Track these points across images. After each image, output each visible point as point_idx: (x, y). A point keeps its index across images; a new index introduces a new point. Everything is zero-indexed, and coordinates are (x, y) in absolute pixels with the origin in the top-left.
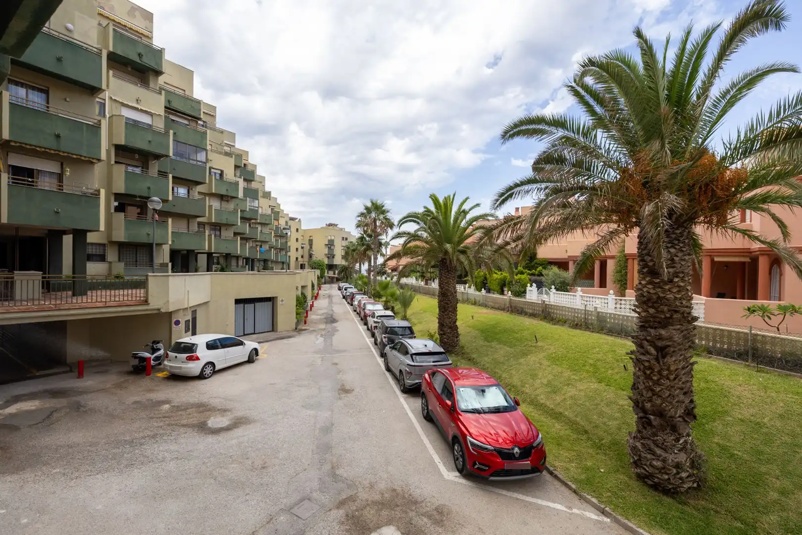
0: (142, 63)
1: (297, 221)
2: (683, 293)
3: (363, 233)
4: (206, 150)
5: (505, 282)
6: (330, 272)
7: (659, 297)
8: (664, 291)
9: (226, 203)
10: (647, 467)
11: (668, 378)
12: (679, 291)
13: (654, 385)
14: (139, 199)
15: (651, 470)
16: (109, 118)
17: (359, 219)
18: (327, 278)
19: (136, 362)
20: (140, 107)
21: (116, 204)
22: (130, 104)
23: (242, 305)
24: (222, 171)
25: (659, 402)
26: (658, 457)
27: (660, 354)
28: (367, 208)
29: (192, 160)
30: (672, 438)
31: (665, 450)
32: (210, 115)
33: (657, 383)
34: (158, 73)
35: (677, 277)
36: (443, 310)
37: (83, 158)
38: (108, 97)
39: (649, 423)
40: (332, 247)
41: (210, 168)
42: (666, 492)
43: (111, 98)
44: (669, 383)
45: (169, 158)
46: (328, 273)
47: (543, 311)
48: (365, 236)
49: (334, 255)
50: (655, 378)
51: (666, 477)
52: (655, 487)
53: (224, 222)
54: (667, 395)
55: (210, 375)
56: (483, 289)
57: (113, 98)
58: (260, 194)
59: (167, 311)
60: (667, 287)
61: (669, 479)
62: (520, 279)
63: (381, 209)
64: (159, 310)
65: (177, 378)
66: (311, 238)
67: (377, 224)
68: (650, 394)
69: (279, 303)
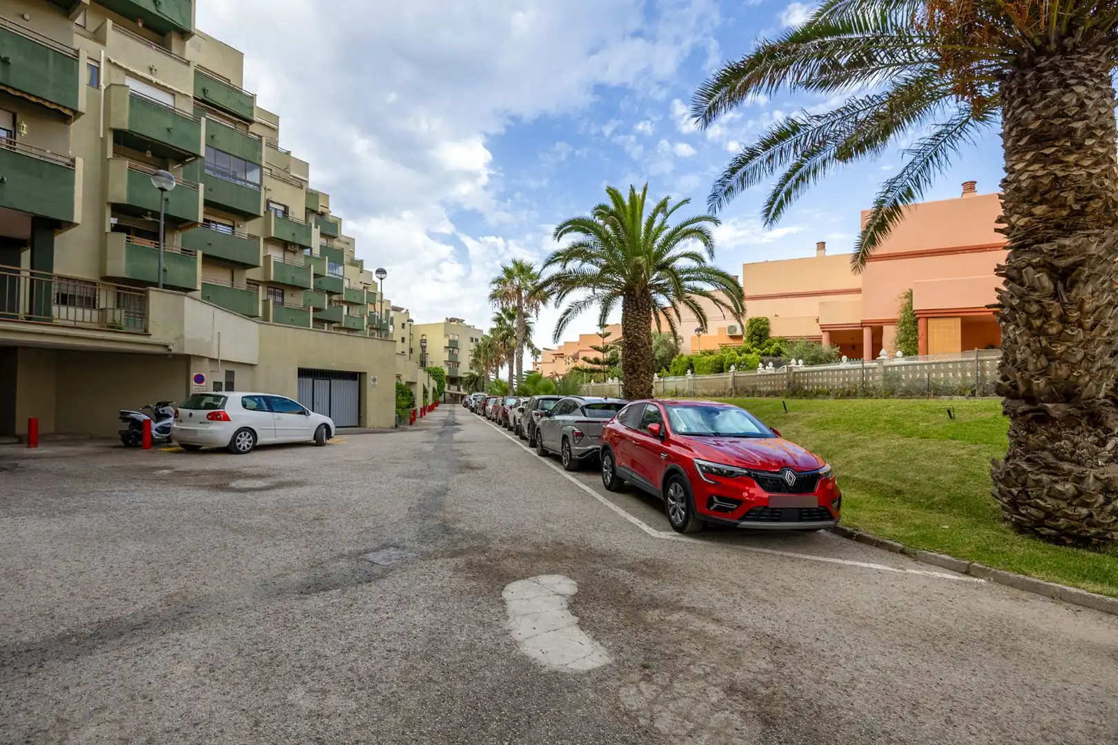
0: (159, 15)
1: (403, 312)
2: (1104, 167)
3: (500, 312)
4: (260, 167)
5: (722, 365)
6: (452, 387)
7: (1056, 179)
8: (1067, 166)
9: (292, 254)
10: (1042, 499)
11: (1081, 325)
12: (1096, 164)
13: (1050, 344)
14: (150, 219)
15: (1049, 503)
16: (105, 90)
17: (495, 287)
18: (447, 395)
19: (126, 427)
20: (154, 80)
21: (114, 221)
22: (140, 73)
23: (310, 380)
24: (286, 208)
25: (1063, 371)
26: (1066, 476)
27: (1060, 286)
28: (506, 271)
29: (240, 180)
30: (1091, 439)
31: (1079, 463)
32: (269, 127)
33: (1059, 338)
34: (185, 34)
35: (1092, 136)
36: (631, 370)
37: (47, 104)
38: (105, 57)
39: (1044, 418)
40: (456, 351)
41: (268, 202)
42: (1082, 542)
43: (109, 61)
44: (1081, 336)
45: (199, 161)
46: (449, 388)
47: (789, 384)
48: (504, 316)
49: (459, 363)
50: (1053, 331)
51: (1085, 511)
52: (1058, 539)
53: (289, 282)
54: (1079, 357)
55: (247, 449)
56: (689, 371)
57: (113, 60)
58: (346, 259)
59: (181, 352)
60: (1071, 158)
61: (1091, 515)
62: (745, 360)
63: (529, 272)
64: (166, 346)
65: (192, 449)
66: (424, 338)
67: (523, 295)
68: (1043, 361)
69: (369, 382)
